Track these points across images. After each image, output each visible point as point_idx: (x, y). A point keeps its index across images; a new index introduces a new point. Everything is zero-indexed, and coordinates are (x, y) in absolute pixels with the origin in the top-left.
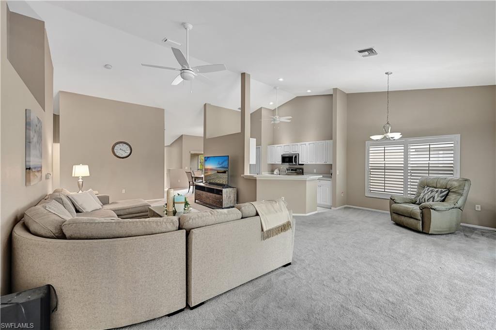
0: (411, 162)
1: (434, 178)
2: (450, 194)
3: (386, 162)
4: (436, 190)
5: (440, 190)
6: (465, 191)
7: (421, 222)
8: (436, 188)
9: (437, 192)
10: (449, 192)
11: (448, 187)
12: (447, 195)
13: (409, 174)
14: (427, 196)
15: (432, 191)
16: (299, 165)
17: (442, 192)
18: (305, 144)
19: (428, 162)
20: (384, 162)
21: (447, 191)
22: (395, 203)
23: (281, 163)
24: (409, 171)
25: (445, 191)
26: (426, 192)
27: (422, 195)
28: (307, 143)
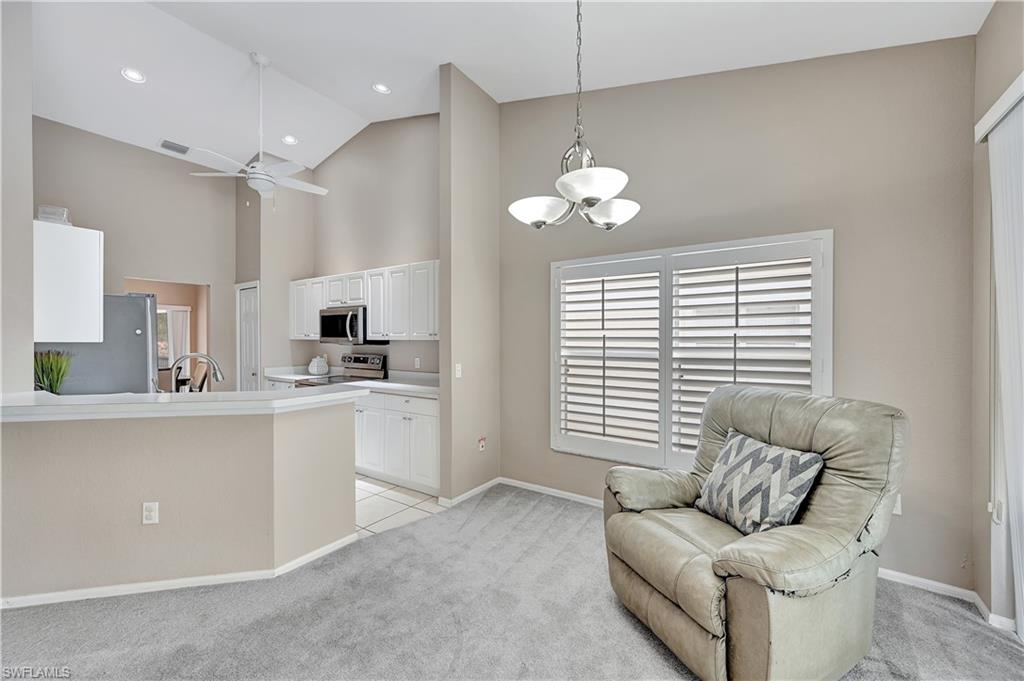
0: (682, 334)
1: (761, 399)
2: (828, 476)
3: (608, 334)
4: (773, 452)
5: (789, 454)
6: (894, 467)
7: (721, 647)
8: (769, 443)
9: (777, 463)
10: (825, 467)
11: (820, 445)
12: (817, 481)
13: (676, 376)
14: (737, 480)
15: (757, 459)
16: (366, 342)
17: (796, 469)
18: (382, 274)
19: (730, 333)
20: (600, 334)
21: (818, 466)
22: (623, 509)
23: (317, 336)
24: (675, 366)
25: (807, 465)
26: (733, 460)
27: (719, 470)
28: (386, 270)
